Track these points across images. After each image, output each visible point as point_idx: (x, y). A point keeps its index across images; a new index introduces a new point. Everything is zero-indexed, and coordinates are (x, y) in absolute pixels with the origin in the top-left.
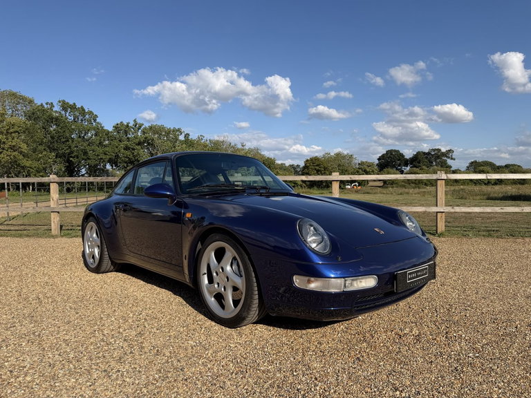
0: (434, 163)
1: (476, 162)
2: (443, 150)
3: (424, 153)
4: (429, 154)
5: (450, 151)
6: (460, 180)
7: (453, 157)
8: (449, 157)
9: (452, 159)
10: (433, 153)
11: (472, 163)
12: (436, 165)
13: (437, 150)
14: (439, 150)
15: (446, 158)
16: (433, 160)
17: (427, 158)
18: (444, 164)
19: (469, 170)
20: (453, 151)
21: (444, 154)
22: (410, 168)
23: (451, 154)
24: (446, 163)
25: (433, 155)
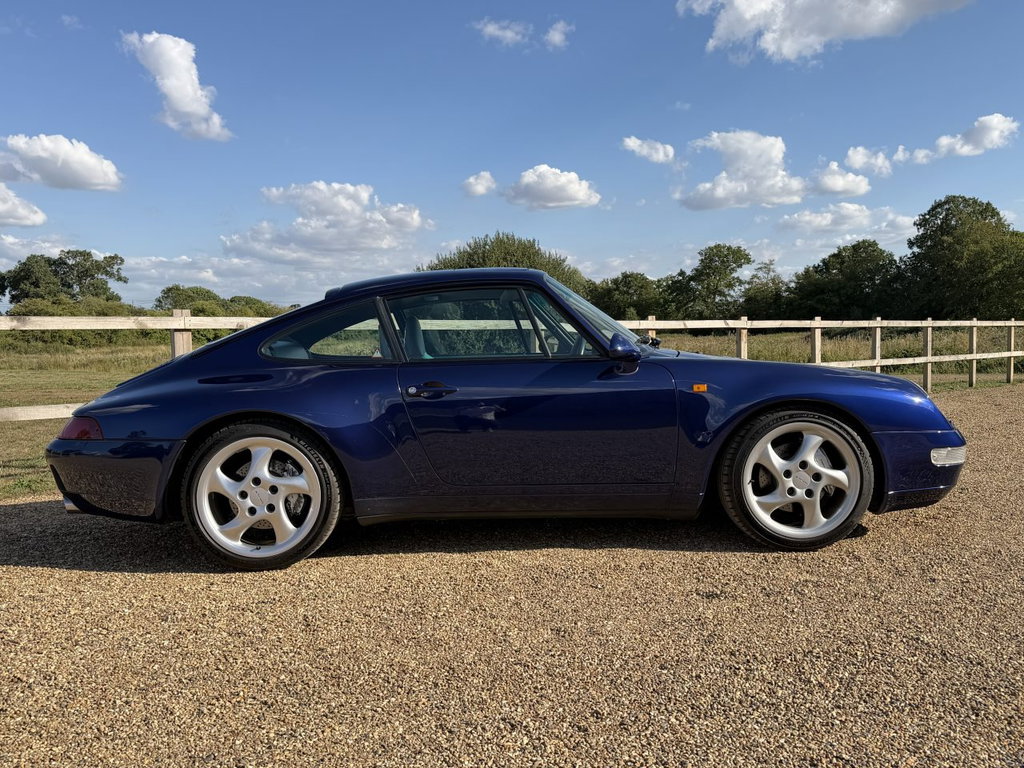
0: (76, 289)
1: (177, 288)
2: (99, 255)
3: (49, 262)
4: (60, 263)
5: (113, 260)
6: (155, 331)
7: (123, 274)
8: (111, 275)
9: (120, 279)
10: (71, 262)
11: (169, 290)
12: (82, 293)
13: (82, 253)
14: (86, 255)
15: (104, 277)
16: (72, 278)
17: (56, 273)
18: (100, 290)
19: (161, 307)
20: (122, 260)
21: (99, 267)
22: (14, 299)
23: (116, 267)
24: (107, 289)
25: (71, 268)
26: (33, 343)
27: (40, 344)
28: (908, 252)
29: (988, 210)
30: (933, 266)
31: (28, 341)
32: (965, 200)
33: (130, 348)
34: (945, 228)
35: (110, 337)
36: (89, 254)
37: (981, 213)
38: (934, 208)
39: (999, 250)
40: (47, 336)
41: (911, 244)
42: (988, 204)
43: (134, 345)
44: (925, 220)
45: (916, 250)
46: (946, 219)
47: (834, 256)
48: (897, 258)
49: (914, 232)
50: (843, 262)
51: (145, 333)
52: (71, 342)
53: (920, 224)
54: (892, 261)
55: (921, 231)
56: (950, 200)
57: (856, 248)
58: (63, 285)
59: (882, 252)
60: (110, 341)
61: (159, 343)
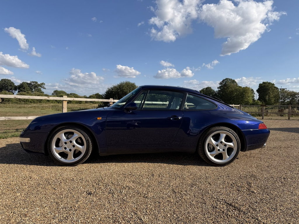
0: (34, 90)
1: (57, 91)
2: (39, 83)
3: (27, 83)
4: (30, 84)
7: (45, 87)
8: (42, 87)
10: (33, 84)
11: (55, 91)
12: (35, 91)
13: (35, 82)
14: (36, 82)
15: (40, 87)
16: (33, 88)
17: (29, 86)
18: (39, 91)
19: (53, 95)
20: (45, 84)
21: (39, 85)
22: (19, 92)
23: (43, 85)
24: (41, 90)
25: (33, 85)
26: (21, 102)
27: (23, 102)
28: (218, 90)
29: (234, 81)
30: (222, 93)
31: (20, 101)
32: (229, 79)
33: (44, 104)
34: (225, 85)
35: (40, 101)
36: (37, 82)
37: (233, 82)
38: (223, 81)
39: (236, 90)
40: (25, 100)
41: (218, 88)
42: (234, 80)
43: (46, 103)
44: (221, 83)
45: (219, 89)
46: (225, 83)
47: (202, 90)
48: (215, 91)
49: (219, 86)
50: (204, 91)
51: (48, 101)
52: (31, 102)
53: (220, 84)
54: (214, 92)
55: (220, 85)
56: (226, 79)
57: (207, 88)
58: (31, 89)
59: (212, 89)
60: (40, 102)
61: (51, 103)
